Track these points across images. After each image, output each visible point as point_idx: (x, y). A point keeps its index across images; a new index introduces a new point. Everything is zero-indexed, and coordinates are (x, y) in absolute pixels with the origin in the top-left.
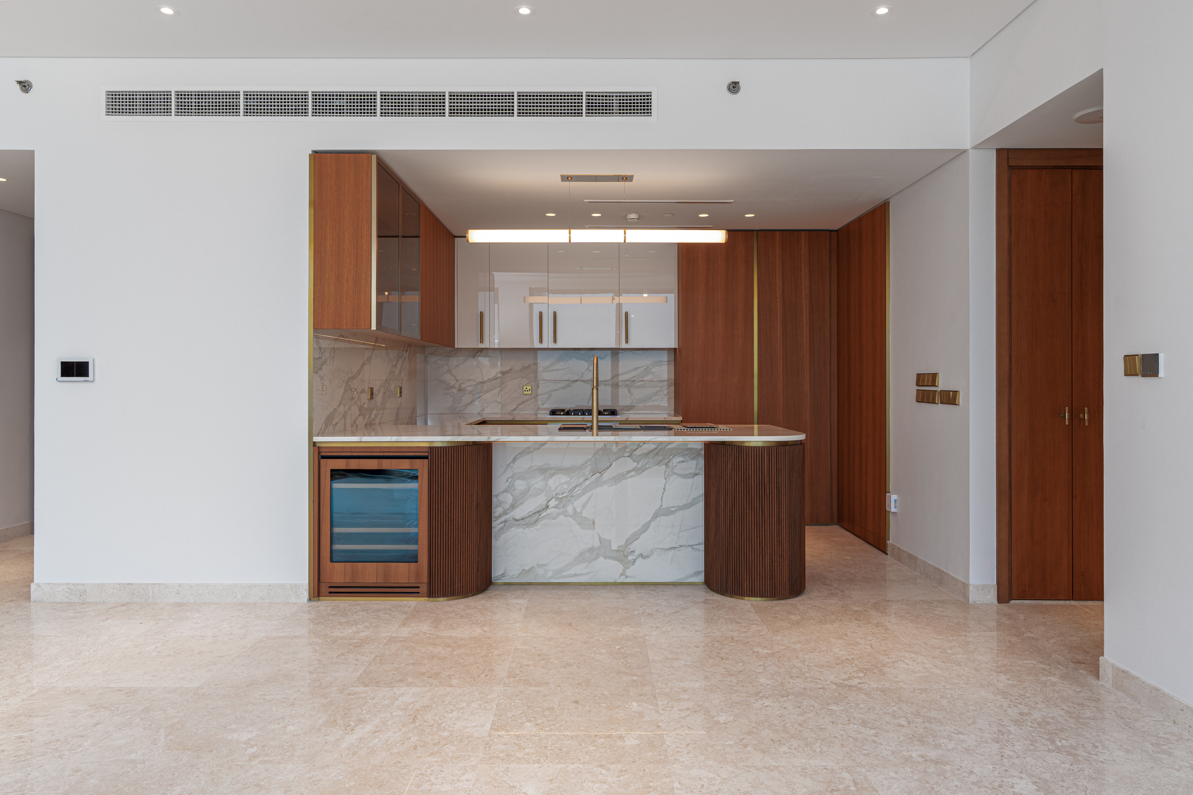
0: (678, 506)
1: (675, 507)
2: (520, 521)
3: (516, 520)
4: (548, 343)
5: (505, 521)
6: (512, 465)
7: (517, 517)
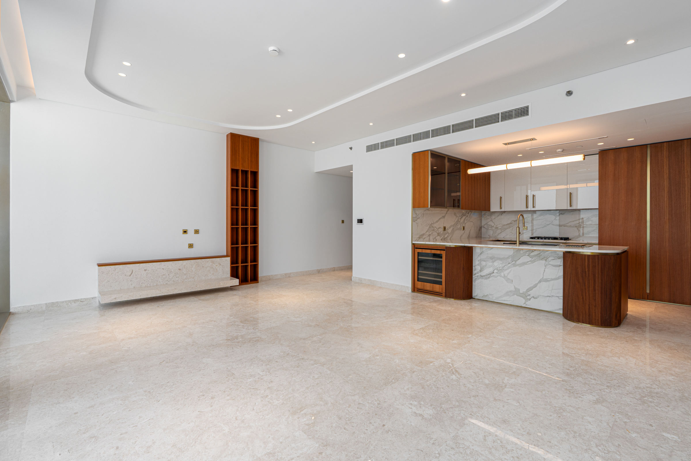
0: (551, 278)
1: (550, 279)
2: (483, 277)
3: (482, 276)
4: (530, 208)
5: (477, 276)
6: (480, 255)
7: (482, 275)
